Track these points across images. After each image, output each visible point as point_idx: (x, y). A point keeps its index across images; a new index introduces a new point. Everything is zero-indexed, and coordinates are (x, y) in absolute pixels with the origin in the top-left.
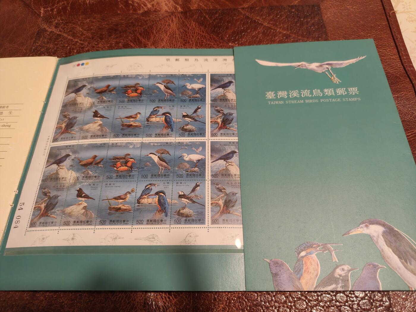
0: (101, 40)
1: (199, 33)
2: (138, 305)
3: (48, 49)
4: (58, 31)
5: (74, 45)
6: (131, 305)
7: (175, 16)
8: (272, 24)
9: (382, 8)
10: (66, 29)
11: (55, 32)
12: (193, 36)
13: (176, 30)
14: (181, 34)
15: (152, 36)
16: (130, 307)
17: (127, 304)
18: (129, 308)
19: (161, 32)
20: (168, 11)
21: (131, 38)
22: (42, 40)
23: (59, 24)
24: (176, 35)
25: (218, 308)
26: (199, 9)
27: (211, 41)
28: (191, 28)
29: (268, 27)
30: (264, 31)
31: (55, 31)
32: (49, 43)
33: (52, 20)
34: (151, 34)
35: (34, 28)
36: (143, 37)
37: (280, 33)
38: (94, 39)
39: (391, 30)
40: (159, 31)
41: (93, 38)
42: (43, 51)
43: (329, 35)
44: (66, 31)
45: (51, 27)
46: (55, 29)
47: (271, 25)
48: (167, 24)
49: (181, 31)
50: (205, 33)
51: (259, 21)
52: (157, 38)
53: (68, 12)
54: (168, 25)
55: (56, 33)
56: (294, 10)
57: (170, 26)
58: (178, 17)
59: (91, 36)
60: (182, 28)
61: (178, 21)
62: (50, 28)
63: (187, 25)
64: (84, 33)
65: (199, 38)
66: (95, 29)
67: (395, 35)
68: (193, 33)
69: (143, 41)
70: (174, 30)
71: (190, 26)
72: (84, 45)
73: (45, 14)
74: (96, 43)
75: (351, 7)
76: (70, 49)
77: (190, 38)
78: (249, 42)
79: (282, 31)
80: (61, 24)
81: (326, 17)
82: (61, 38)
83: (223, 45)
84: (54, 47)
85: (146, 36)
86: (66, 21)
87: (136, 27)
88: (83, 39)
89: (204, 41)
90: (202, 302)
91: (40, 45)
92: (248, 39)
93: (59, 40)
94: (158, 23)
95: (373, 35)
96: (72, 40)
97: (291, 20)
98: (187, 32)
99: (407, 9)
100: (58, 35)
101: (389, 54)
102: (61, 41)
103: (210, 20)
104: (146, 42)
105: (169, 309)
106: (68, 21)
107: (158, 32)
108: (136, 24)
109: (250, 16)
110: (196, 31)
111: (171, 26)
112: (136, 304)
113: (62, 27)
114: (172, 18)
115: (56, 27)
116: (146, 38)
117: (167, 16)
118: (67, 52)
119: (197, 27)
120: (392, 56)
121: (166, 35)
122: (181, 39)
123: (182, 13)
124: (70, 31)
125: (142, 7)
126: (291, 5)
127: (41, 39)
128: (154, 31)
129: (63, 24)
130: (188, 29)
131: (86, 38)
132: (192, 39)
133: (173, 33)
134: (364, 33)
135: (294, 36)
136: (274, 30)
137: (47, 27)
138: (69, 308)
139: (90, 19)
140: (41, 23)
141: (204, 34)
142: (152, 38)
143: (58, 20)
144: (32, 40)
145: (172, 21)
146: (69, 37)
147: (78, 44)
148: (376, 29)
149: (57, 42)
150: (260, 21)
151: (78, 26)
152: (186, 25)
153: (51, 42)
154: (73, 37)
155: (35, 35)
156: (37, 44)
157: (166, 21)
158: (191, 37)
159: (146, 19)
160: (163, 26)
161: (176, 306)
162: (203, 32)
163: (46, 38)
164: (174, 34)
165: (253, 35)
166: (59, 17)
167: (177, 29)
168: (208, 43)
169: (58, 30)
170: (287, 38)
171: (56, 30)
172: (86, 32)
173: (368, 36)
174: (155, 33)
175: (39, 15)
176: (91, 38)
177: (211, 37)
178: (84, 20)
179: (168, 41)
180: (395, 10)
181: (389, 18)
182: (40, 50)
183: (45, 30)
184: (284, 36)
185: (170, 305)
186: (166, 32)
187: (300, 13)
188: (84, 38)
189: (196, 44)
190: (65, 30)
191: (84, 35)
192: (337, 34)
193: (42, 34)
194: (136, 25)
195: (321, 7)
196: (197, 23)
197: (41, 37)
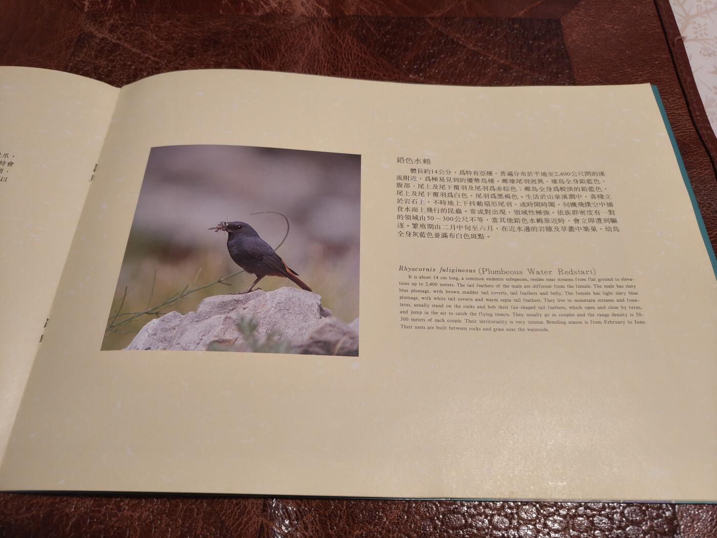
0: (190, 57)
1: (358, 55)
2: (252, 508)
3: (96, 68)
4: (116, 37)
5: (142, 63)
6: (242, 507)
7: (318, 23)
8: (481, 47)
9: (660, 30)
10: (128, 35)
11: (109, 39)
12: (348, 60)
13: (320, 48)
14: (327, 55)
15: (278, 55)
16: (239, 511)
17: (234, 506)
18: (237, 513)
19: (293, 50)
20: (306, 16)
21: (242, 56)
22: (86, 53)
23: (117, 26)
24: (319, 56)
25: (389, 515)
26: (359, 14)
27: (378, 70)
28: (345, 46)
29: (474, 51)
30: (467, 58)
31: (110, 37)
32: (99, 58)
33: (104, 18)
34: (276, 52)
35: (72, 30)
36: (263, 55)
37: (494, 62)
38: (178, 55)
39: (675, 67)
40: (290, 48)
41: (175, 54)
42: (88, 70)
43: (576, 70)
44: (128, 40)
45: (102, 31)
46: (109, 35)
47: (478, 48)
48: (304, 37)
49: (327, 50)
50: (369, 56)
51: (459, 41)
52: (288, 59)
53: (131, 6)
54: (305, 40)
55: (111, 42)
56: (517, 26)
57: (309, 40)
58: (323, 27)
59: (172, 50)
60: (330, 45)
61: (323, 33)
62: (100, 32)
63: (339, 40)
64: (161, 44)
65: (359, 63)
66: (179, 38)
67: (683, 76)
68: (348, 54)
69: (264, 63)
70: (317, 47)
71: (343, 42)
72: (160, 65)
73: (91, 7)
74: (182, 63)
75: (610, 26)
76: (136, 69)
77: (343, 62)
78: (442, 75)
79: (499, 60)
80: (119, 26)
81: (570, 40)
82: (120, 50)
83: (399, 77)
84: (108, 65)
85: (268, 54)
86: (128, 22)
87: (251, 39)
88: (158, 54)
89: (368, 69)
90: (362, 505)
91: (82, 60)
92: (440, 69)
93: (115, 54)
94: (288, 34)
95: (646, 73)
96: (139, 54)
97: (513, 42)
98: (338, 51)
99: (701, 35)
100: (114, 44)
101: (673, 107)
102: (121, 54)
103: (377, 35)
104: (268, 64)
105: (305, 515)
106: (132, 22)
107: (288, 49)
108: (251, 34)
109: (444, 32)
110: (353, 52)
111: (311, 39)
112: (250, 506)
113: (121, 32)
114: (313, 27)
115: (111, 31)
116: (269, 59)
117: (304, 24)
118: (129, 74)
119: (355, 45)
120: (677, 109)
121: (304, 55)
122: (328, 63)
123: (329, 19)
124: (136, 40)
125: (262, 5)
126: (513, 17)
127: (85, 50)
128: (283, 48)
129: (123, 27)
130: (341, 47)
131: (164, 53)
132: (347, 65)
133: (314, 51)
134: (631, 70)
135: (518, 68)
136: (485, 56)
137: (95, 30)
138: (133, 512)
139: (171, 21)
140: (85, 23)
141: (367, 57)
142: (278, 58)
143: (115, 19)
144: (68, 51)
145: (313, 32)
146: (134, 50)
147: (150, 61)
148: (651, 65)
149: (113, 56)
150: (461, 40)
151: (150, 32)
152: (337, 41)
153: (101, 56)
154: (141, 49)
155: (74, 43)
156: (76, 58)
157: (303, 32)
158: (345, 60)
159: (268, 27)
160: (298, 39)
161: (318, 511)
162: (365, 54)
163: (93, 49)
164: (315, 54)
165: (449, 63)
166: (116, 15)
167: (321, 46)
168: (374, 72)
169: (114, 36)
170: (505, 70)
171: (112, 36)
172: (164, 42)
173: (637, 76)
174: (284, 51)
175: (81, 9)
176: (173, 53)
177: (379, 62)
178: (160, 22)
179: (305, 65)
180: (683, 35)
181: (672, 48)
182: (82, 69)
183: (91, 36)
184: (502, 68)
185: (309, 508)
186: (302, 50)
187: (528, 31)
188: (160, 51)
189: (354, 73)
190: (127, 38)
191: (161, 47)
192: (589, 70)
193: (86, 42)
194: (251, 36)
195: (562, 23)
196: (355, 39)
197: (85, 47)
